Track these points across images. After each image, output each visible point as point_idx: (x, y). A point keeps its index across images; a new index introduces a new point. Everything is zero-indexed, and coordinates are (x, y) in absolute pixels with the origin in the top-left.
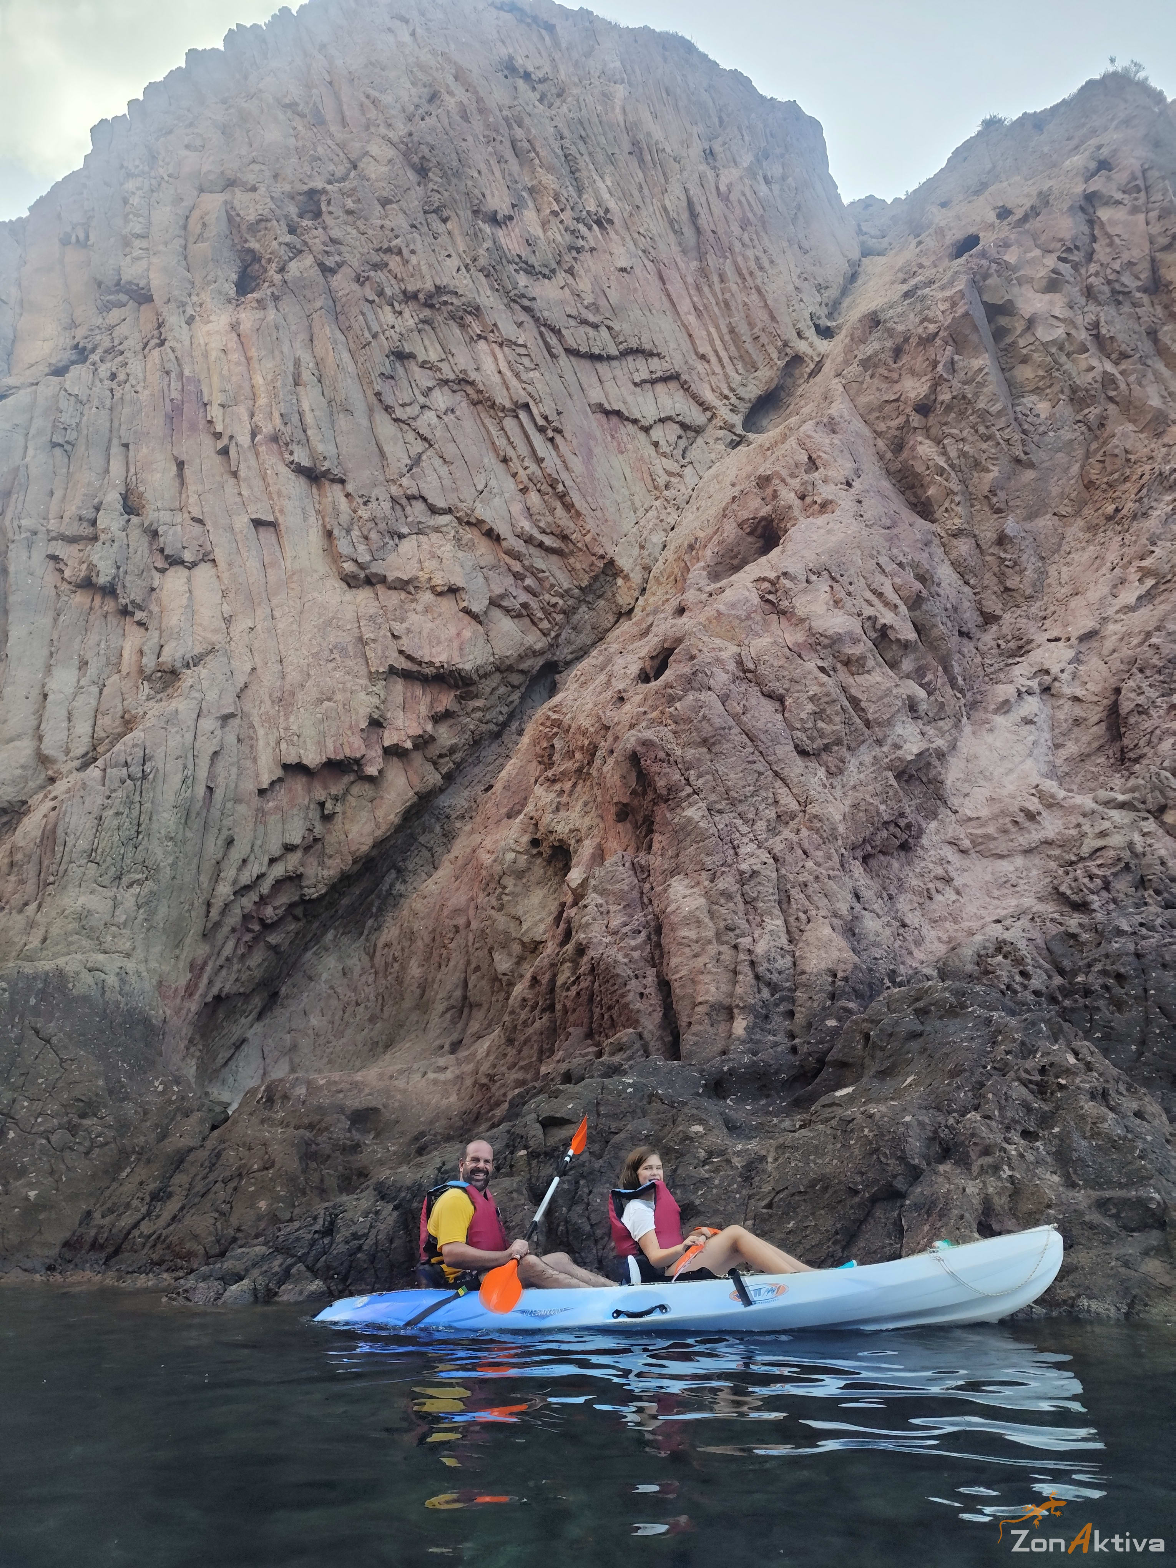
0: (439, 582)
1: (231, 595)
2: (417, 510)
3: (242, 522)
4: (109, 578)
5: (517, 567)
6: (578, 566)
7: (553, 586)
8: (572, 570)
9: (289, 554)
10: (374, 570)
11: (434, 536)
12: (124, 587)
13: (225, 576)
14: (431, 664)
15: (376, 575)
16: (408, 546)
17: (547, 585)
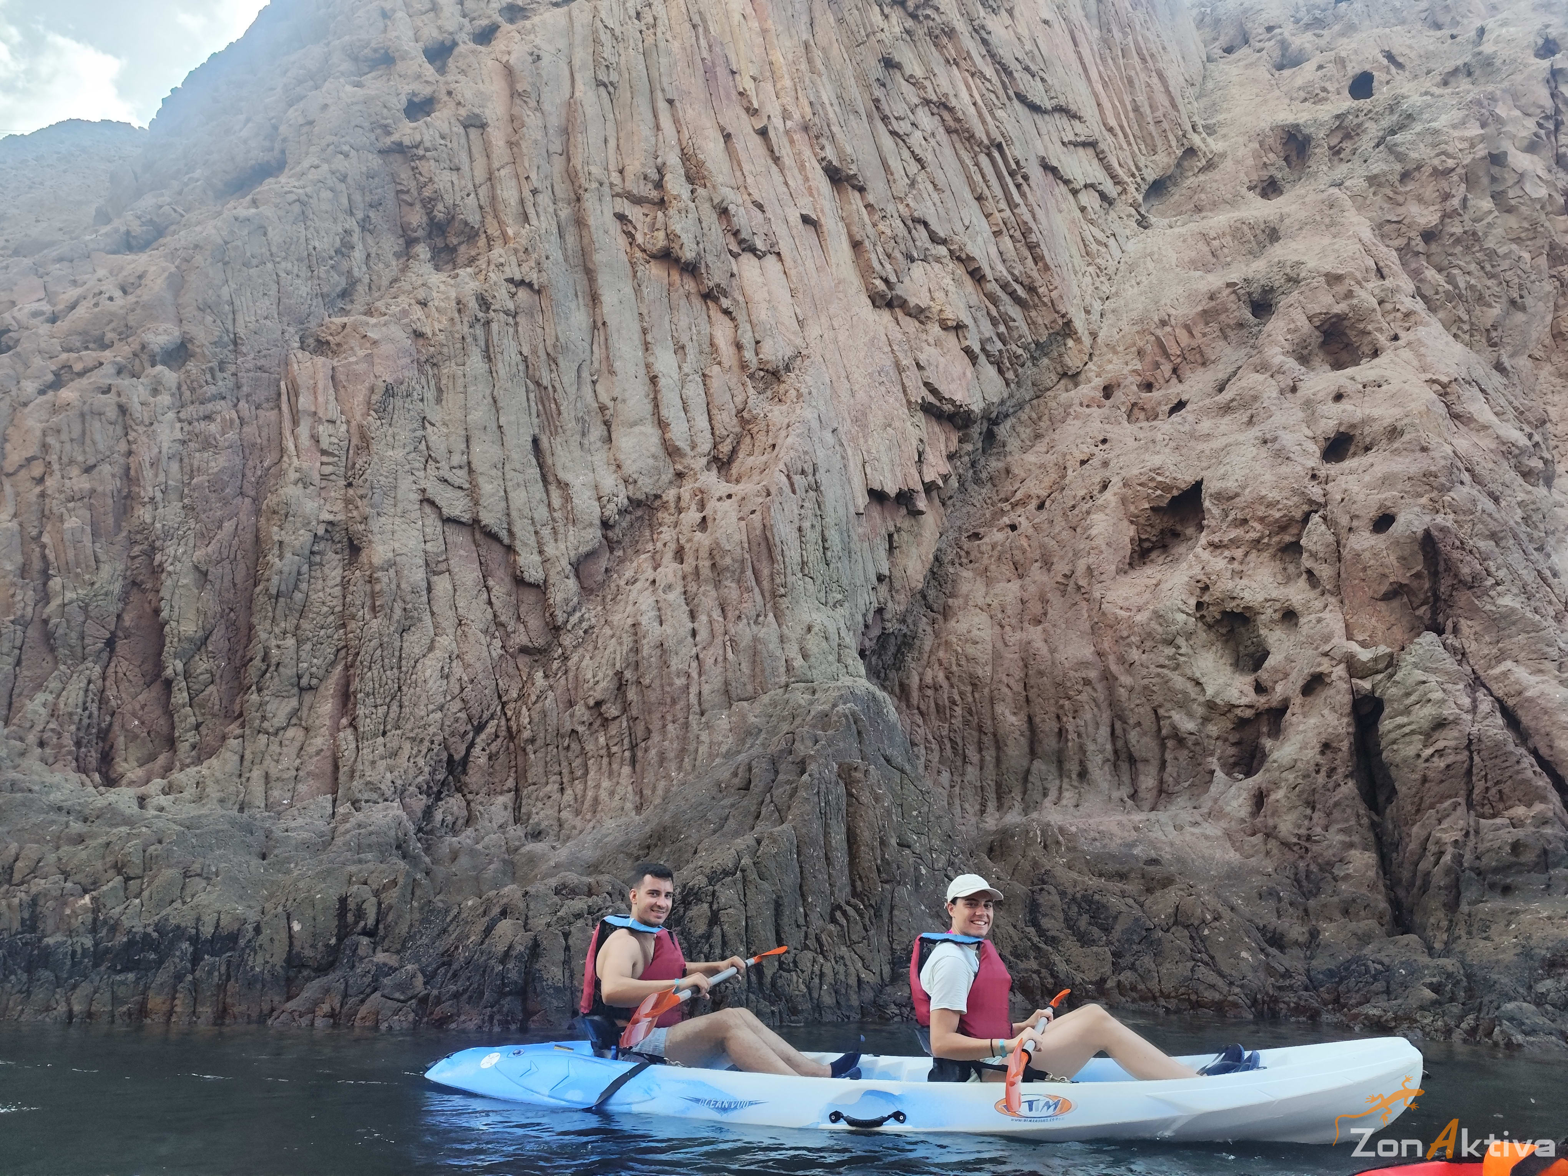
0: (951, 316)
1: (800, 296)
2: (921, 234)
3: (794, 217)
4: (694, 254)
5: (994, 313)
6: (1040, 321)
7: (1020, 337)
8: (1032, 324)
9: (833, 260)
10: (899, 293)
11: (937, 266)
12: (707, 266)
13: (792, 273)
14: (952, 401)
15: (899, 297)
16: (918, 269)
17: (1015, 334)
